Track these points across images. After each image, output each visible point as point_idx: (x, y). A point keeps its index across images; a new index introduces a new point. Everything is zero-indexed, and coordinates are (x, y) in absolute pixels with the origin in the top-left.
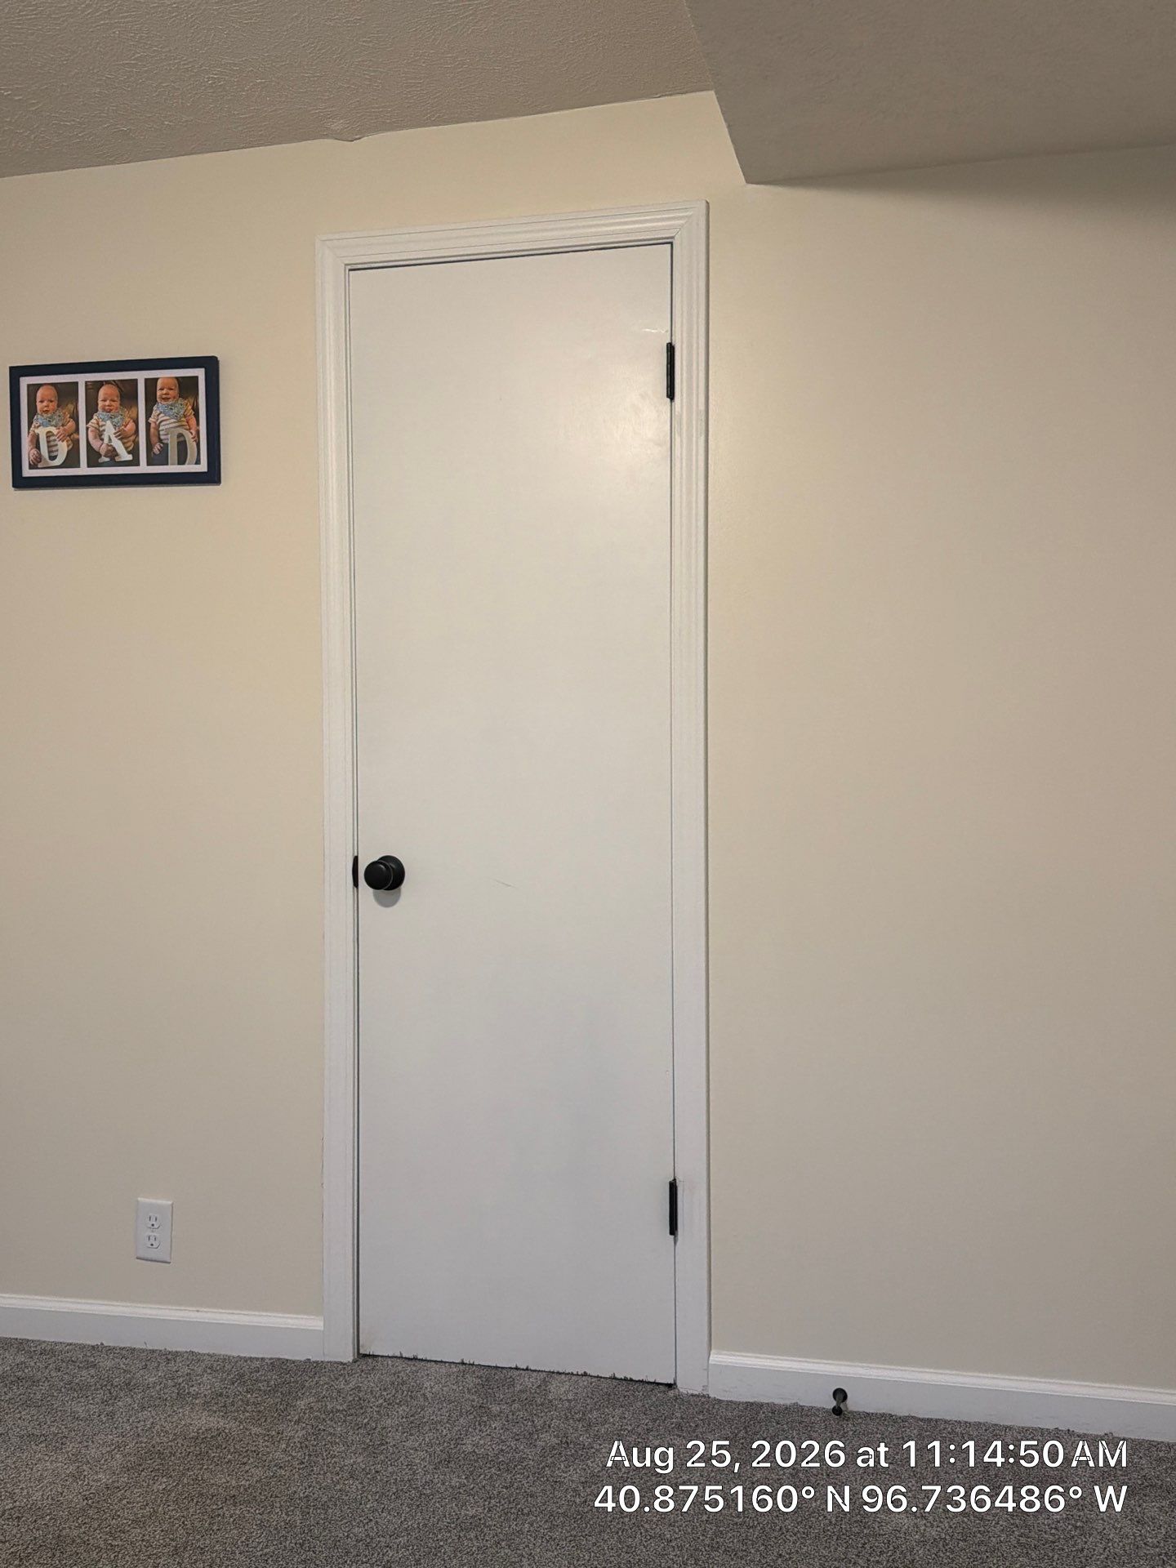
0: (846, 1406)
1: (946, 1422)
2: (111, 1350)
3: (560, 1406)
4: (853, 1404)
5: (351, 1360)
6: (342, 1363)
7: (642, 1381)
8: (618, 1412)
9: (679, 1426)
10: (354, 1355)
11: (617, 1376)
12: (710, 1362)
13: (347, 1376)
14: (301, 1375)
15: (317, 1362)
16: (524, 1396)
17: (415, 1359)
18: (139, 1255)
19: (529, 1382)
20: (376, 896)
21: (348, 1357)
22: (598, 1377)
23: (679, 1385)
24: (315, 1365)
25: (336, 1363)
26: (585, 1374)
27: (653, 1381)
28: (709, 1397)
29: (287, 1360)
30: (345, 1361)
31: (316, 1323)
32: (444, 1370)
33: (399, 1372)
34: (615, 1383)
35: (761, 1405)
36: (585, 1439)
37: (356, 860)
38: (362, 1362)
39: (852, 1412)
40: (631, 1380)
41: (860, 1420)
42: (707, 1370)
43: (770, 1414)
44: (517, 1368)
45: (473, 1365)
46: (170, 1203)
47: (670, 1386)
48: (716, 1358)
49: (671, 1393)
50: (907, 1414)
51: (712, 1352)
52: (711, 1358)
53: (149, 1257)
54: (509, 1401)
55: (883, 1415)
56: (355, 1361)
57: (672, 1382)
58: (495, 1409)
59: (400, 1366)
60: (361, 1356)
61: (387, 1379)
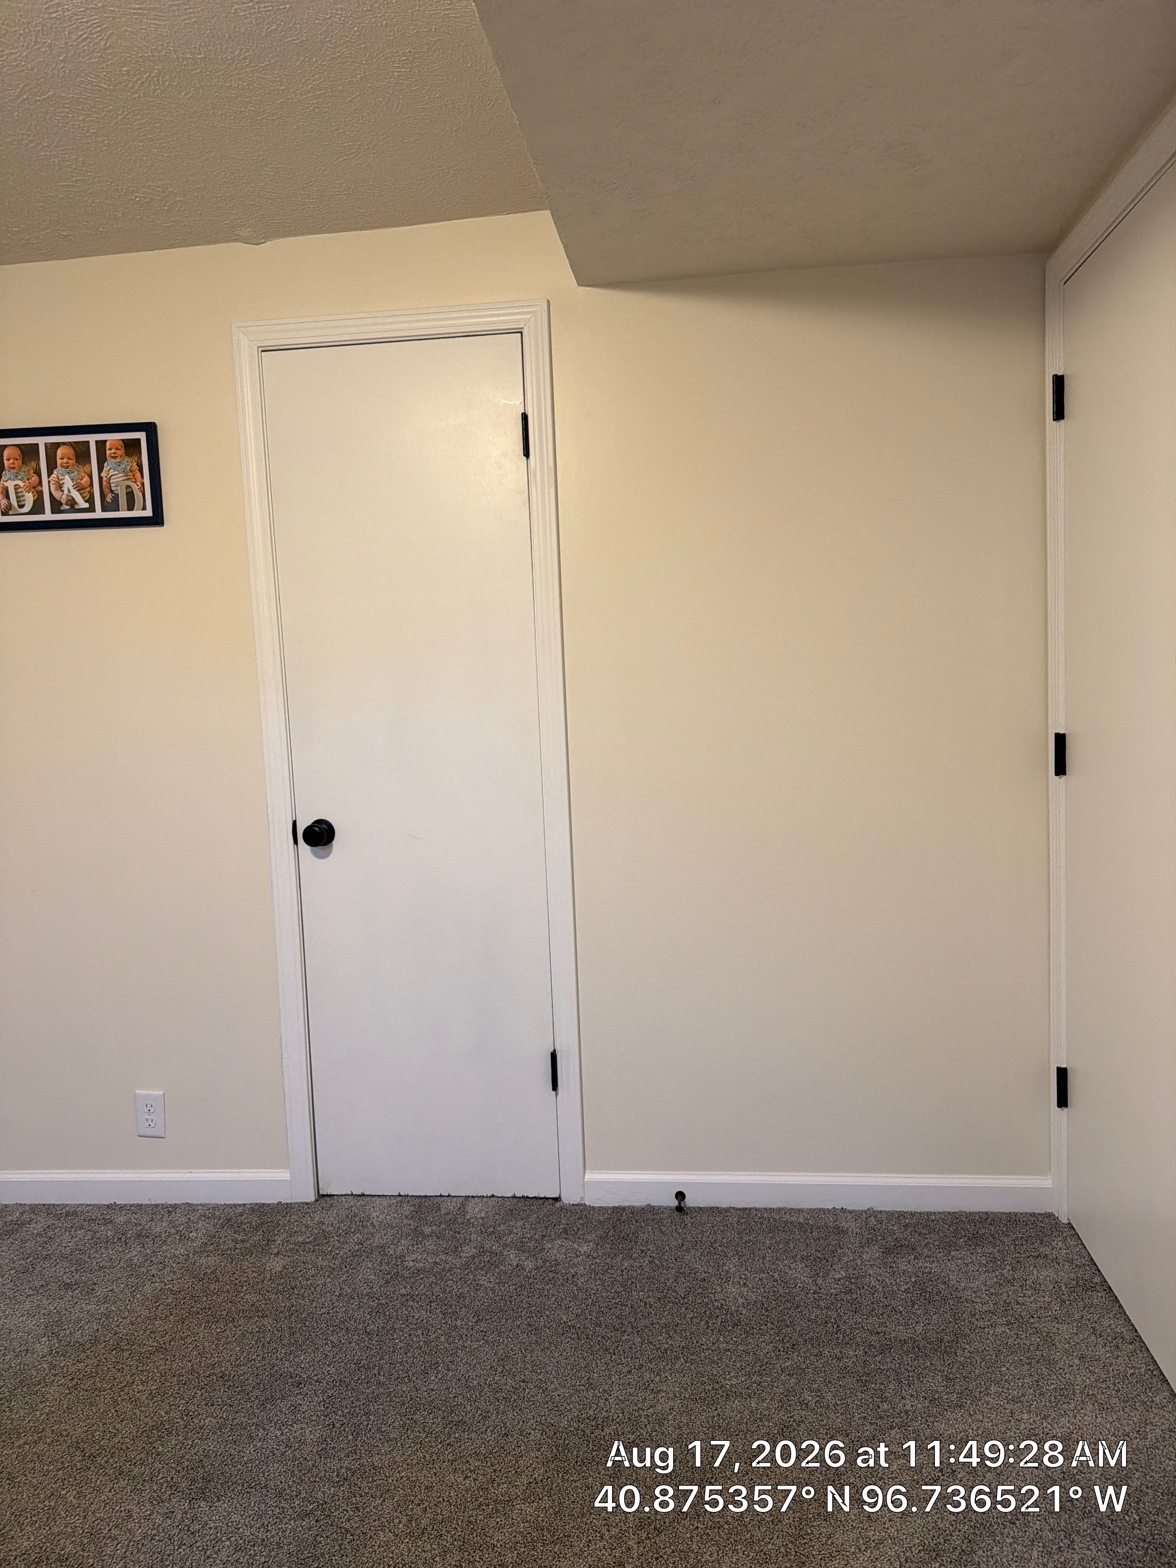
0: (685, 1203)
1: (756, 1209)
2: (122, 1207)
3: (476, 1223)
4: (690, 1201)
5: (313, 1199)
6: (307, 1204)
7: (536, 1197)
8: (520, 1223)
9: (565, 1231)
10: (315, 1195)
11: (517, 1195)
12: (585, 1180)
13: (311, 1214)
14: (275, 1216)
15: (287, 1204)
16: (448, 1218)
17: (363, 1195)
18: (142, 1134)
19: (451, 1206)
20: (312, 851)
21: (311, 1197)
22: (502, 1197)
23: (562, 1197)
24: (286, 1206)
25: (301, 1203)
26: (493, 1196)
27: (542, 1196)
28: (586, 1205)
29: (264, 1204)
30: (308, 1201)
31: (284, 1175)
32: (385, 1202)
33: (352, 1207)
34: (515, 1201)
35: (624, 1209)
36: (496, 1247)
37: (295, 824)
38: (322, 1201)
39: (689, 1208)
40: (528, 1197)
41: (696, 1214)
42: (583, 1186)
43: (631, 1215)
44: (441, 1196)
45: (407, 1196)
46: (163, 1092)
47: (557, 1199)
48: (589, 1176)
49: (558, 1205)
50: (728, 1206)
51: (586, 1172)
52: (586, 1177)
53: (148, 1134)
54: (437, 1223)
55: (712, 1208)
56: (316, 1201)
57: (558, 1196)
58: (427, 1230)
59: (352, 1202)
60: (321, 1196)
61: (344, 1213)
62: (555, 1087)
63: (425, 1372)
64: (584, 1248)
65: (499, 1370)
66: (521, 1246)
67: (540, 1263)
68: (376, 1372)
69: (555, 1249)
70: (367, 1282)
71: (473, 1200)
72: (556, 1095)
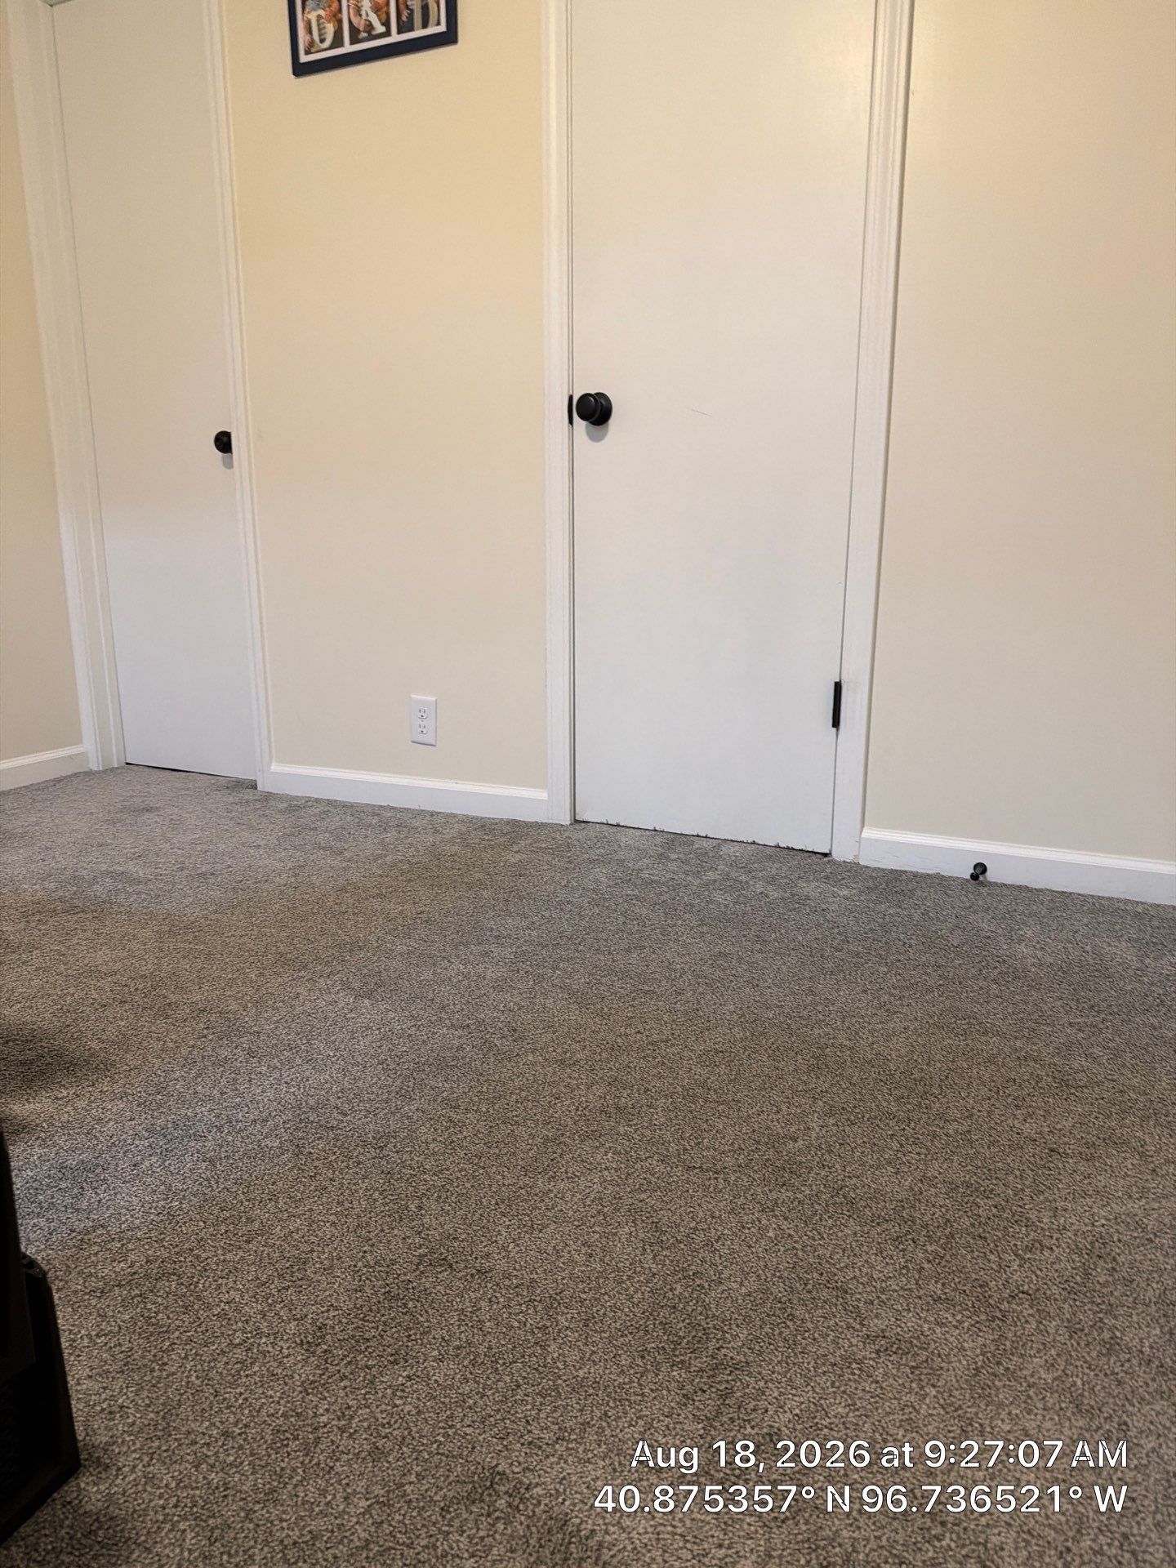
0: (985, 877)
1: (1079, 895)
2: (394, 808)
3: (728, 859)
4: (991, 876)
5: (568, 823)
6: (560, 825)
7: (802, 850)
8: (777, 865)
9: (827, 878)
10: (570, 819)
11: (781, 845)
12: (862, 837)
13: (562, 832)
14: (528, 829)
15: (541, 823)
16: (699, 851)
17: (618, 825)
18: (415, 740)
19: (705, 843)
20: (587, 427)
21: (566, 820)
22: (765, 845)
23: (833, 854)
25: (555, 824)
26: (754, 843)
27: (810, 850)
28: (859, 864)
29: (520, 821)
30: (563, 824)
31: (542, 795)
32: (638, 833)
34: (778, 849)
35: (904, 872)
36: (743, 878)
37: (571, 398)
38: (577, 826)
39: (990, 883)
40: (793, 849)
41: (997, 889)
42: (859, 842)
44: (698, 836)
45: (663, 832)
46: (434, 699)
47: (826, 855)
48: (868, 833)
49: (826, 859)
51: (865, 830)
52: (863, 835)
53: (420, 740)
54: (687, 853)
55: (1019, 887)
56: (571, 825)
57: (827, 851)
58: (674, 856)
59: (605, 828)
60: (576, 821)
61: (592, 834)
62: (836, 723)
63: (628, 951)
64: (846, 893)
65: (710, 962)
66: (772, 880)
67: (788, 895)
68: (577, 942)
69: (810, 888)
70: (596, 881)
71: (732, 843)
72: (838, 730)
